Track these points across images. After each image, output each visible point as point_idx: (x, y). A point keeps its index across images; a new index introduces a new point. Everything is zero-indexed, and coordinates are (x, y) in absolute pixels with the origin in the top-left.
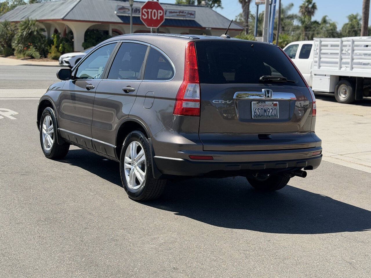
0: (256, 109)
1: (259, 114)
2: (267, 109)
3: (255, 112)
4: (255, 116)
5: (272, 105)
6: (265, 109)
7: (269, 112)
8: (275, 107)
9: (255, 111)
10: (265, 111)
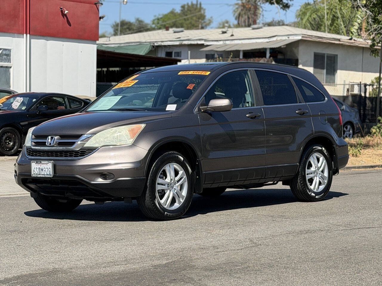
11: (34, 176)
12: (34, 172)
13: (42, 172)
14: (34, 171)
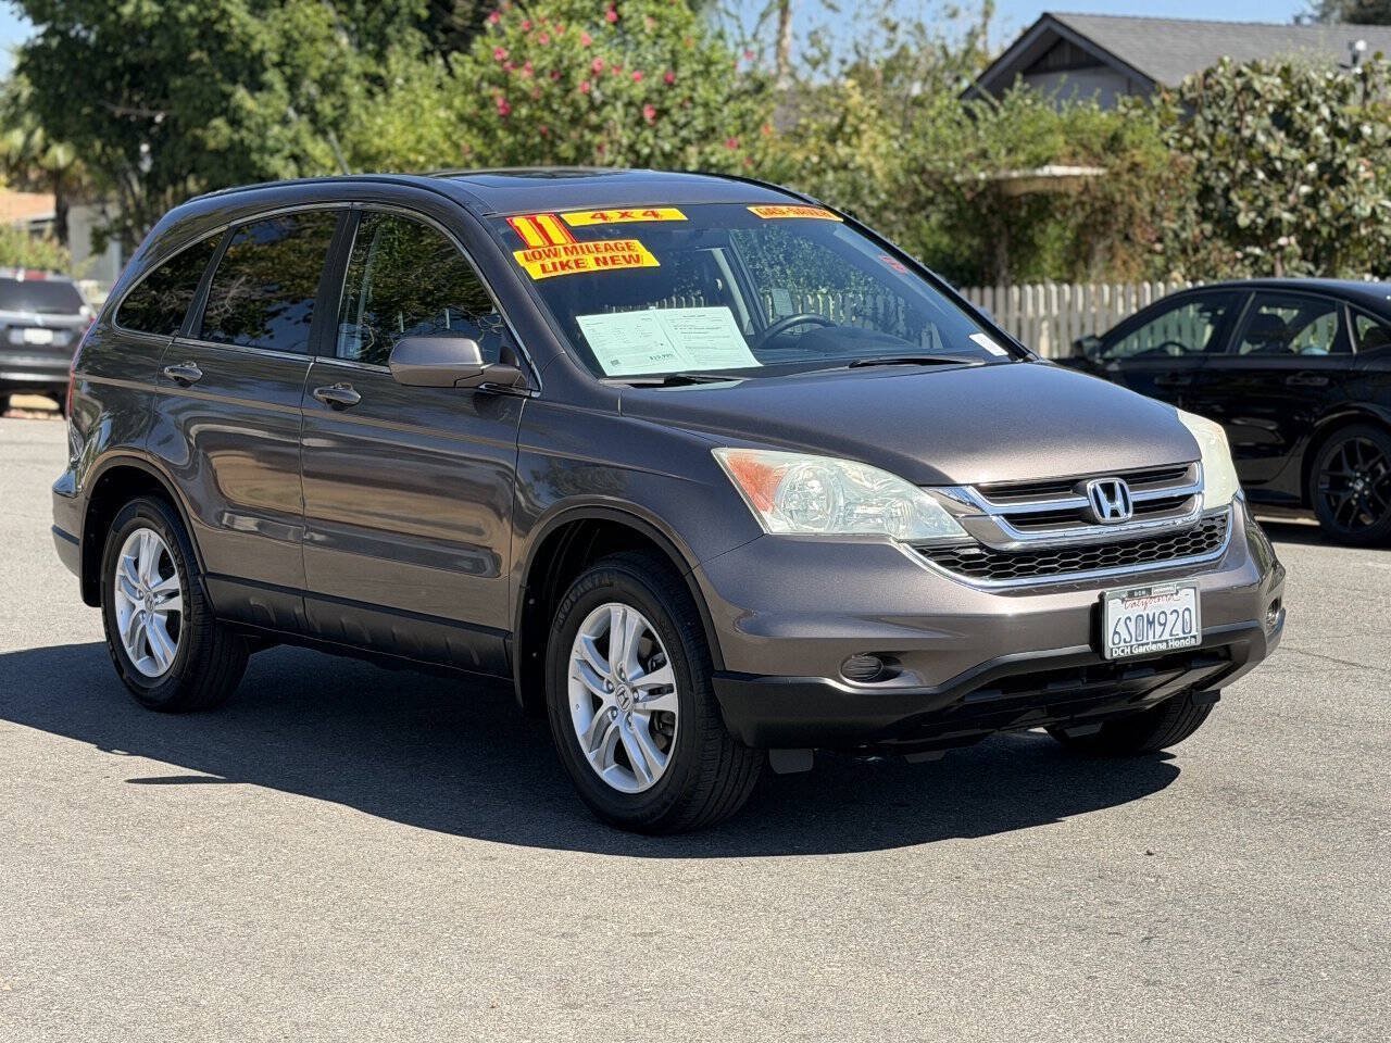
11: (1117, 654)
12: (1117, 636)
13: (1151, 633)
14: (1116, 633)
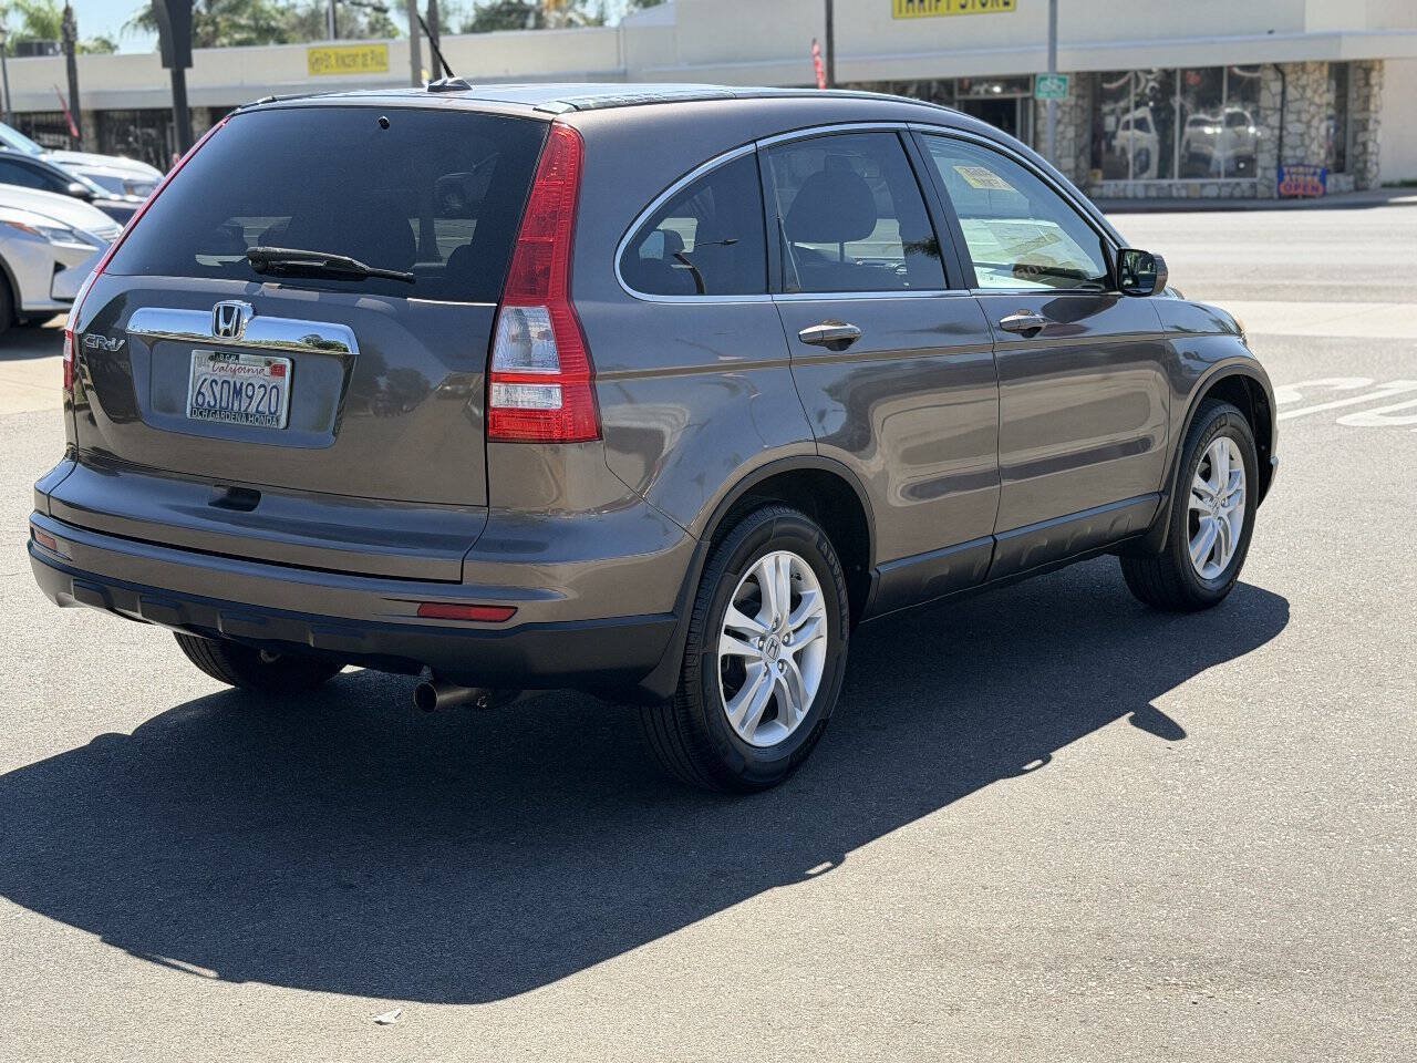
0: (205, 380)
1: (212, 403)
2: (244, 387)
3: (199, 393)
4: (198, 409)
5: (267, 369)
6: (238, 386)
7: (251, 398)
8: (277, 380)
9: (200, 387)
10: (238, 392)
